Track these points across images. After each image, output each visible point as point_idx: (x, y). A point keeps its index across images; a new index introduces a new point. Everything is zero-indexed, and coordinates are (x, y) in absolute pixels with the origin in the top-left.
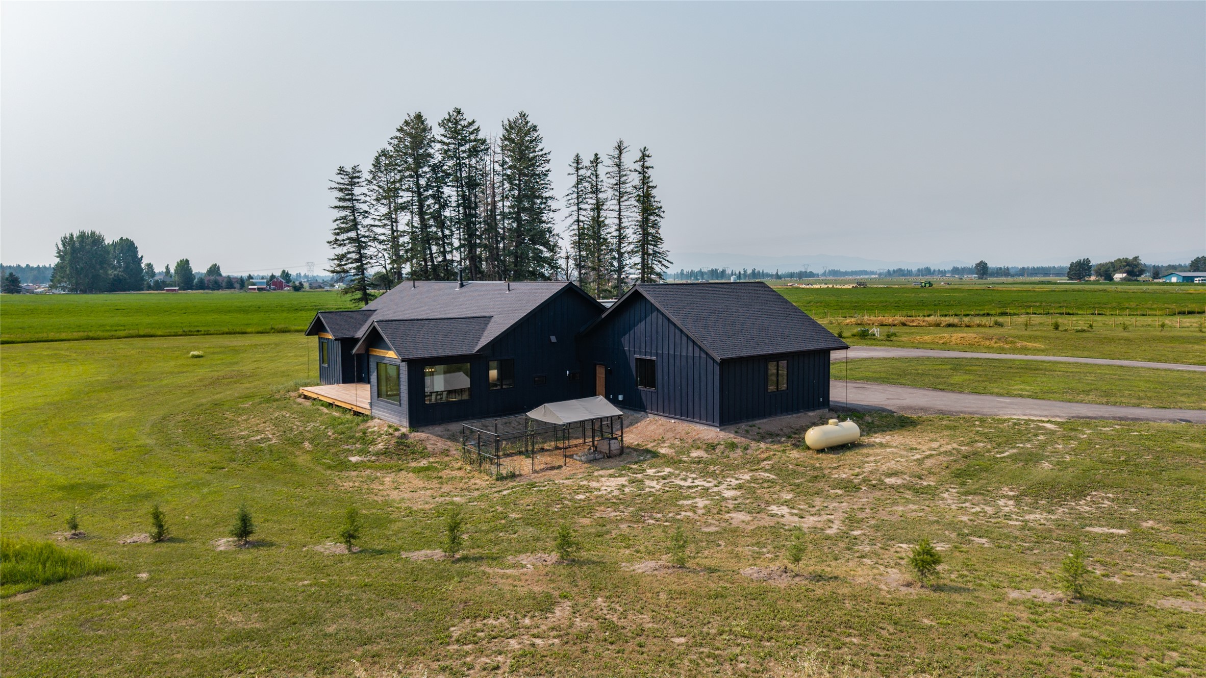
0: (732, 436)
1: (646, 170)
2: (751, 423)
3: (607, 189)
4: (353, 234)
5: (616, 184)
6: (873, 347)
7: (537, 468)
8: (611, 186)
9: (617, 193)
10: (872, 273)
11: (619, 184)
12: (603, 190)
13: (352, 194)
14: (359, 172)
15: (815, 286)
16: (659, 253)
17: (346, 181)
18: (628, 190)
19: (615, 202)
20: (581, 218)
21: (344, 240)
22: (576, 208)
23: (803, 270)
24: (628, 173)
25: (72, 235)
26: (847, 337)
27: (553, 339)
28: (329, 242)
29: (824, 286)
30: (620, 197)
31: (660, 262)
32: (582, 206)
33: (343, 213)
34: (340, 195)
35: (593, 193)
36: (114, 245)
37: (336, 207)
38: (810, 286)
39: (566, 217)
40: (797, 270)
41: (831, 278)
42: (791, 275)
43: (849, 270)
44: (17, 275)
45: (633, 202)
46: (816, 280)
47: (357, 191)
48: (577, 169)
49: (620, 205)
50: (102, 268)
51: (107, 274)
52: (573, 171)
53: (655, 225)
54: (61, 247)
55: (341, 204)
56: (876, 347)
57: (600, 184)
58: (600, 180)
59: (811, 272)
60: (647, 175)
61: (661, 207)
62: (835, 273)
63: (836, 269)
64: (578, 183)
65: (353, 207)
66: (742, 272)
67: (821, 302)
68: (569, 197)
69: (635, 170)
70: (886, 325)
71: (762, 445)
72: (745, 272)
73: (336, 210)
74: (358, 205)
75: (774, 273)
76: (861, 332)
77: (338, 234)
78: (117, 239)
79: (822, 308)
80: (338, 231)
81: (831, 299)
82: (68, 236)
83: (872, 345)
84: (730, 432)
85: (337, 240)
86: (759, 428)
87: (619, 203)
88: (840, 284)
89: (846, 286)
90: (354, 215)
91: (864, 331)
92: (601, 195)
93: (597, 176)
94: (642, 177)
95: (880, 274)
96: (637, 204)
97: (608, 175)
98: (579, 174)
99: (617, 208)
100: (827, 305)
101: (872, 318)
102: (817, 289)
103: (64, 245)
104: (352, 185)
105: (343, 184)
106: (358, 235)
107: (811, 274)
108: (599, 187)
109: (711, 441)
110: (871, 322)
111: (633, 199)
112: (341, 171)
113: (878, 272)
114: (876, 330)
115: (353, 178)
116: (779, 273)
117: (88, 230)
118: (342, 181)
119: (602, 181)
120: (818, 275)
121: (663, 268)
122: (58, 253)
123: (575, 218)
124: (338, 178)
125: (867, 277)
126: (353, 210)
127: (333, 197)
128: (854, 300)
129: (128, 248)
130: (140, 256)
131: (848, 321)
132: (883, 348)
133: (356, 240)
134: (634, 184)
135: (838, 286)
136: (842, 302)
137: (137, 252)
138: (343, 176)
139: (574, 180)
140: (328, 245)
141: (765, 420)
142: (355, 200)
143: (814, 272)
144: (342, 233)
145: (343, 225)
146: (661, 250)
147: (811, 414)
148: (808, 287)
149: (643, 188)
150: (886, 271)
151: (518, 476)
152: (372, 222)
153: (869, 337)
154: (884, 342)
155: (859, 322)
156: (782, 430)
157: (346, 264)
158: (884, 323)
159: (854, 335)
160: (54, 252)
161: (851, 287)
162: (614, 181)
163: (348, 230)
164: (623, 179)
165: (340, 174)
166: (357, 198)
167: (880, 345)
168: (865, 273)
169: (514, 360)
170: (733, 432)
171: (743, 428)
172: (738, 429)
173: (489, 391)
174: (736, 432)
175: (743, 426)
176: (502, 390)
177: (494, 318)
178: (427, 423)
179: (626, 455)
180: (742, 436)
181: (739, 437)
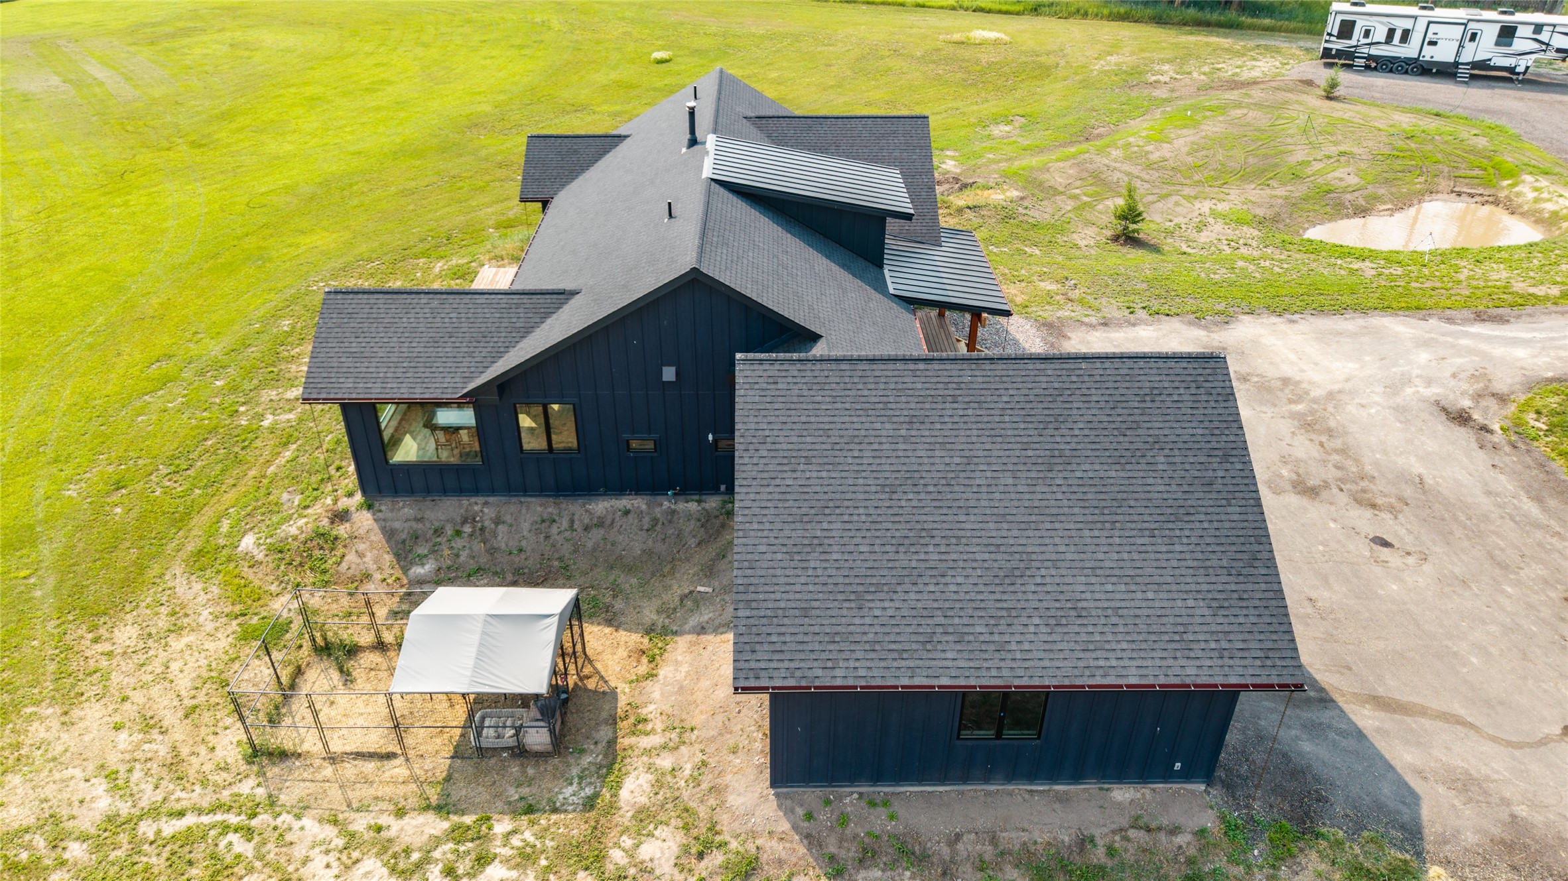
0: (785, 826)
2: (883, 790)
27: (669, 374)
84: (790, 812)
86: (892, 817)
109: (724, 820)
156: (958, 838)
169: (574, 405)
170: (800, 811)
171: (844, 804)
172: (828, 802)
173: (522, 455)
174: (809, 816)
175: (850, 797)
176: (551, 456)
177: (577, 297)
178: (396, 493)
179: (560, 762)
180: (808, 836)
181: (797, 837)
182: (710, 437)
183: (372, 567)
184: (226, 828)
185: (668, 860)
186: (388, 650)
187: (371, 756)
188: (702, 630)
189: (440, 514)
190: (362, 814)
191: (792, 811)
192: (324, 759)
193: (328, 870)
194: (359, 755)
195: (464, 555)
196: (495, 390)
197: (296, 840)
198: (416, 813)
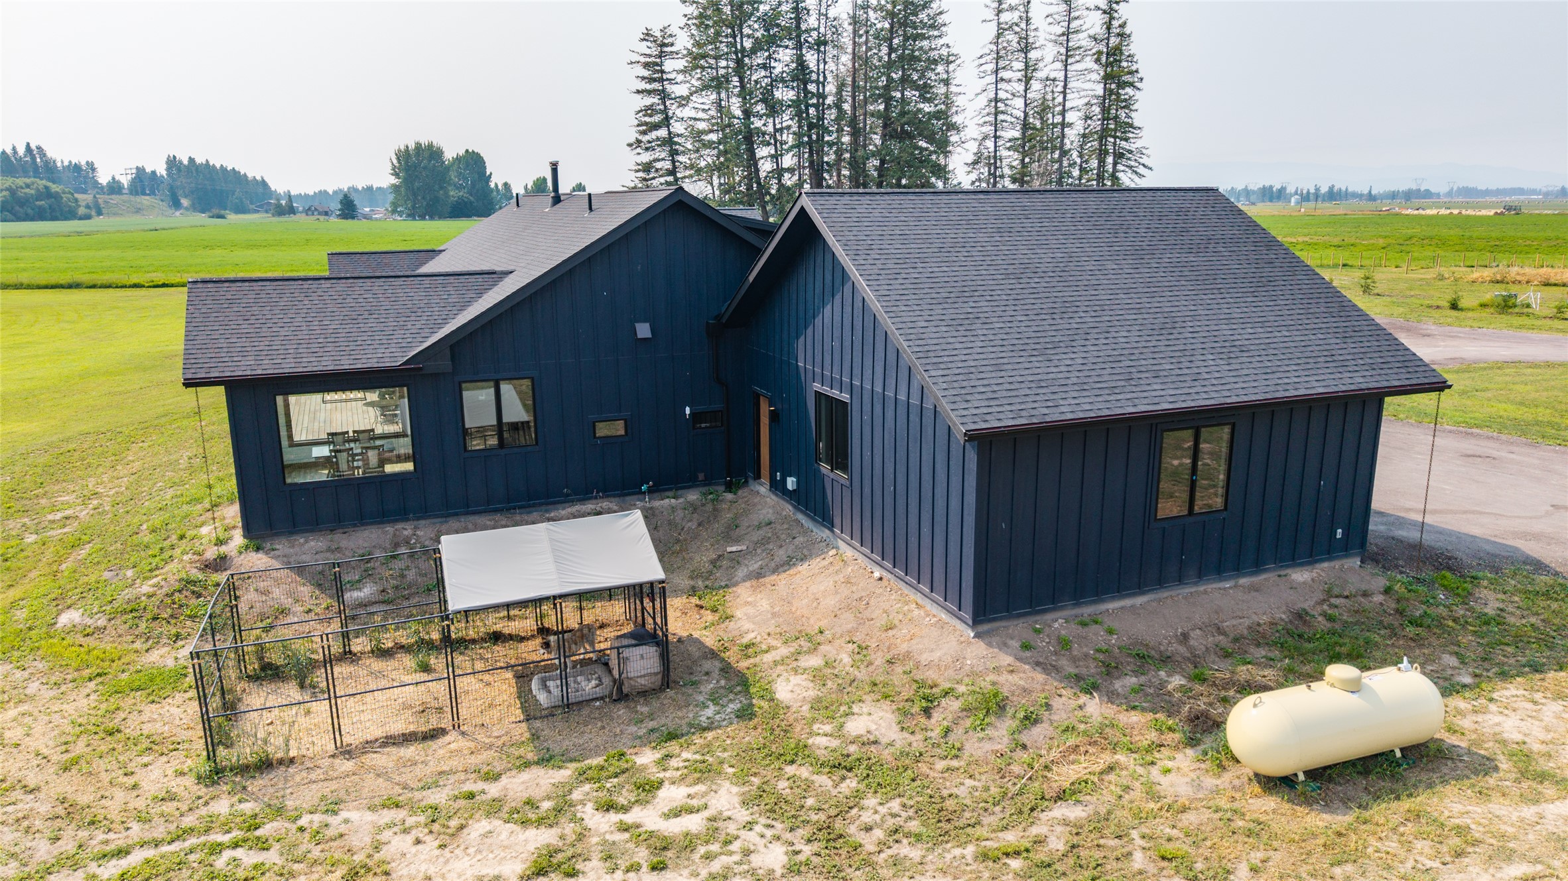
0: (1006, 660)
1: (1114, 6)
2: (1087, 611)
3: (1044, 42)
4: (662, 133)
5: (1063, 34)
6: (1524, 333)
7: (352, 737)
8: (1053, 38)
9: (1063, 51)
10: (1534, 192)
11: (1067, 34)
12: (1037, 45)
13: (663, 72)
14: (671, 36)
15: (1429, 212)
16: (1130, 152)
17: (655, 51)
18: (1083, 43)
19: (1059, 65)
20: (1002, 95)
21: (649, 142)
22: (992, 79)
23: (1414, 187)
24: (1085, 13)
25: (407, 147)
26: (1469, 309)
27: (643, 330)
28: (630, 145)
29: (1444, 212)
30: (1068, 56)
31: (1130, 167)
32: (1002, 74)
33: (649, 101)
34: (646, 73)
35: (1022, 50)
36: (458, 159)
37: (638, 92)
38: (1421, 212)
39: (977, 95)
40: (1403, 187)
41: (1460, 199)
42: (1393, 195)
43: (1493, 187)
44: (354, 196)
45: (1089, 63)
46: (1433, 203)
47: (669, 65)
48: (999, 12)
49: (1066, 70)
50: (441, 188)
51: (448, 196)
52: (991, 15)
53: (1128, 105)
54: (395, 161)
55: (648, 87)
56: (1529, 334)
57: (1032, 34)
58: (1032, 27)
59: (1427, 191)
60: (1116, 15)
61: (1137, 71)
62: (1467, 192)
63: (1471, 185)
64: (999, 36)
65: (664, 90)
66: (1312, 191)
67: (1431, 238)
68: (982, 61)
69: (1098, 8)
70: (1555, 285)
71: (1095, 708)
72: (1317, 189)
73: (640, 96)
74: (669, 88)
75: (1366, 192)
76: (1500, 300)
77: (644, 133)
78: (462, 152)
79: (1431, 248)
80: (644, 128)
81: (1452, 232)
82: (402, 148)
83: (1521, 327)
84: (1003, 646)
85: (639, 141)
86: (1110, 632)
87: (1066, 66)
88: (1473, 208)
89: (1484, 212)
90: (664, 103)
91: (1506, 299)
92: (1033, 55)
93: (1028, 20)
94: (1107, 20)
95: (1547, 194)
96: (1096, 67)
97: (1050, 20)
98: (1001, 20)
99: (1061, 75)
100: (1443, 243)
101: (1527, 270)
102: (1432, 217)
103: (398, 159)
104: (660, 57)
105: (650, 56)
106: (670, 133)
107: (1428, 194)
108: (1030, 40)
109: (931, 675)
110: (1524, 279)
111: (1089, 58)
112: (647, 36)
113: (1544, 190)
114: (1533, 296)
115: (663, 46)
116: (1373, 193)
117: (424, 141)
118: (648, 51)
119: (1036, 30)
120: (1438, 195)
121: (1134, 177)
122: (393, 169)
123: (992, 95)
124: (643, 47)
125: (1522, 197)
126: (664, 95)
127: (633, 77)
128: (1494, 235)
129: (473, 162)
130: (488, 173)
131: (1476, 275)
132: (1545, 335)
133: (669, 141)
134: (1092, 32)
135: (1470, 212)
136: (1470, 238)
137: (485, 168)
138: (649, 44)
139: (992, 29)
140: (629, 149)
141: (1139, 600)
142: (667, 79)
143: (1433, 190)
144: (651, 131)
145: (647, 119)
146: (1133, 147)
147: (1300, 576)
148: (1416, 212)
149: (1108, 39)
150: (1559, 188)
151: (281, 762)
152: (693, 114)
153: (1517, 310)
154: (1549, 322)
155: (1499, 277)
156: (1185, 637)
157: (654, 178)
158: (1552, 281)
159: (1484, 306)
160: (389, 169)
161: (1492, 213)
162: (1059, 30)
163: (656, 127)
164: (1074, 24)
165: (645, 40)
166: (669, 76)
167: (1540, 328)
168: (1521, 191)
169: (532, 379)
170: (1015, 644)
171: (1056, 629)
172: (1038, 631)
173: (467, 454)
174: (1026, 647)
175: (1059, 622)
176: (503, 452)
177: (511, 276)
178: (294, 526)
179: (676, 693)
180: (1038, 664)
181: (1027, 667)
182: (688, 411)
183: (287, 602)
184: (217, 849)
185: (890, 727)
186: (360, 659)
187: (407, 738)
188: (759, 575)
189: (361, 542)
190: (434, 790)
191: (1005, 644)
192: (333, 756)
193: (420, 847)
194: (391, 741)
195: (411, 575)
196: (448, 352)
197: (347, 832)
198: (514, 772)
